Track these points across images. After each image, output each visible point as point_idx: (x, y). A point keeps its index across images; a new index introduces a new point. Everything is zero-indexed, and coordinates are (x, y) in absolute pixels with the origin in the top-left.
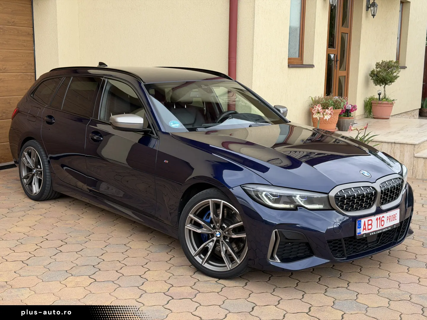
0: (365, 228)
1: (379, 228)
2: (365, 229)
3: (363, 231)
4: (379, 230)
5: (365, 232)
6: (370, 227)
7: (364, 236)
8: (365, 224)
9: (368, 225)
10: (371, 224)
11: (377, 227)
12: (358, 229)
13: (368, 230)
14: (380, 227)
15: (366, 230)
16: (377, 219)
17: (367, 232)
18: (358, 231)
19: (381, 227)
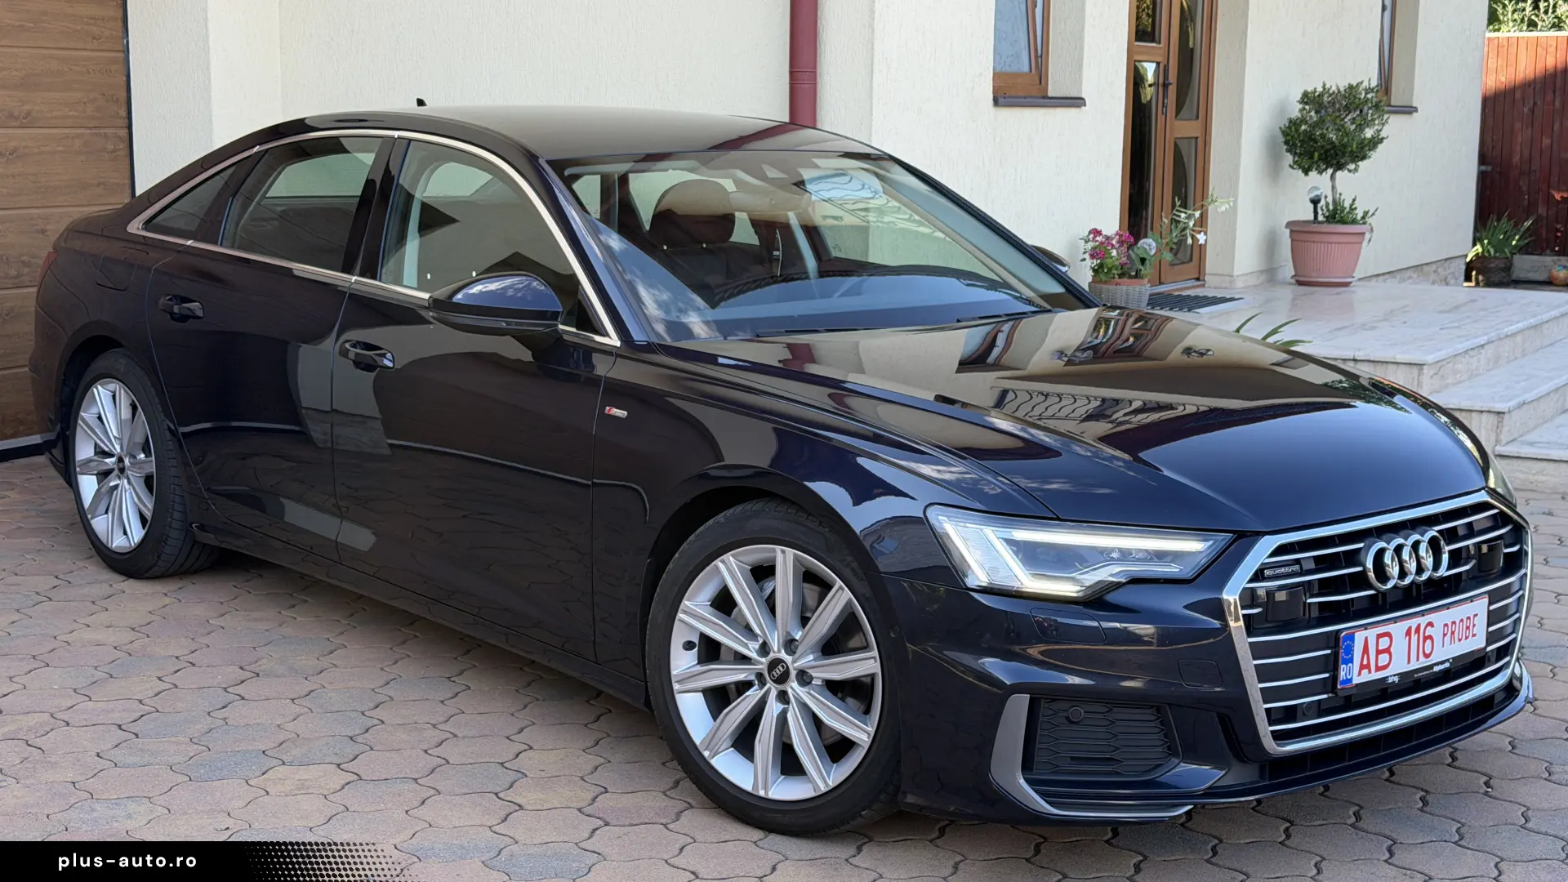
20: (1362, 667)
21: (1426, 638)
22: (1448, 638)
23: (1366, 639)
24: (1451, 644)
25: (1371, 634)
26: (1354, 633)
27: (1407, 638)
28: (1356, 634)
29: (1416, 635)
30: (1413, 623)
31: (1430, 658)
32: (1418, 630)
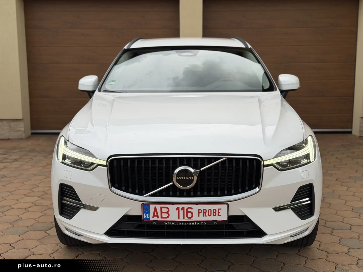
0: (156, 214)
1: (181, 219)
2: (157, 216)
3: (153, 217)
4: (181, 222)
5: (156, 219)
6: (165, 215)
7: (154, 223)
8: (155, 210)
10: (167, 213)
11: (179, 218)
13: (162, 217)
14: (184, 218)
15: (158, 218)
16: (178, 209)
17: (160, 219)
19: (186, 219)
20: (154, 216)
21: (187, 212)
22: (202, 214)
23: (155, 208)
24: (204, 216)
25: (158, 207)
27: (177, 210)
29: (182, 210)
30: (181, 206)
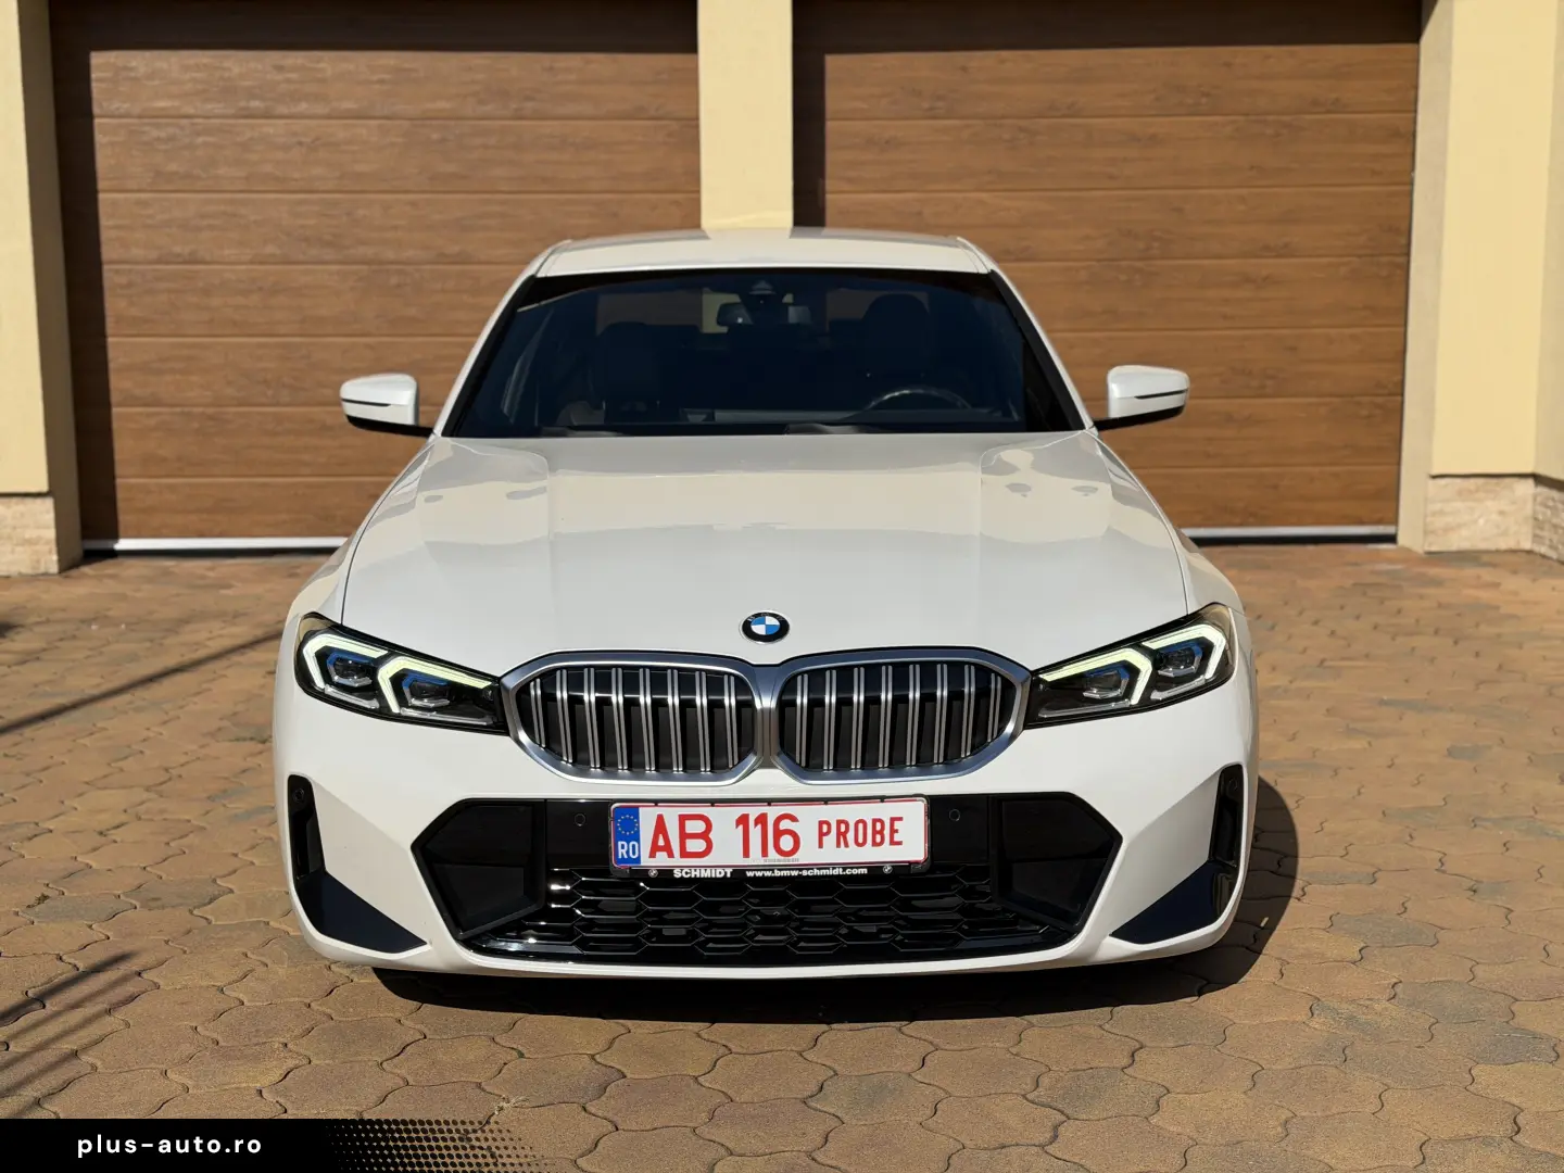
9: (684, 836)
12: (620, 843)
18: (622, 849)
26: (637, 807)
28: (640, 809)
31: (795, 856)
32: (762, 820)
